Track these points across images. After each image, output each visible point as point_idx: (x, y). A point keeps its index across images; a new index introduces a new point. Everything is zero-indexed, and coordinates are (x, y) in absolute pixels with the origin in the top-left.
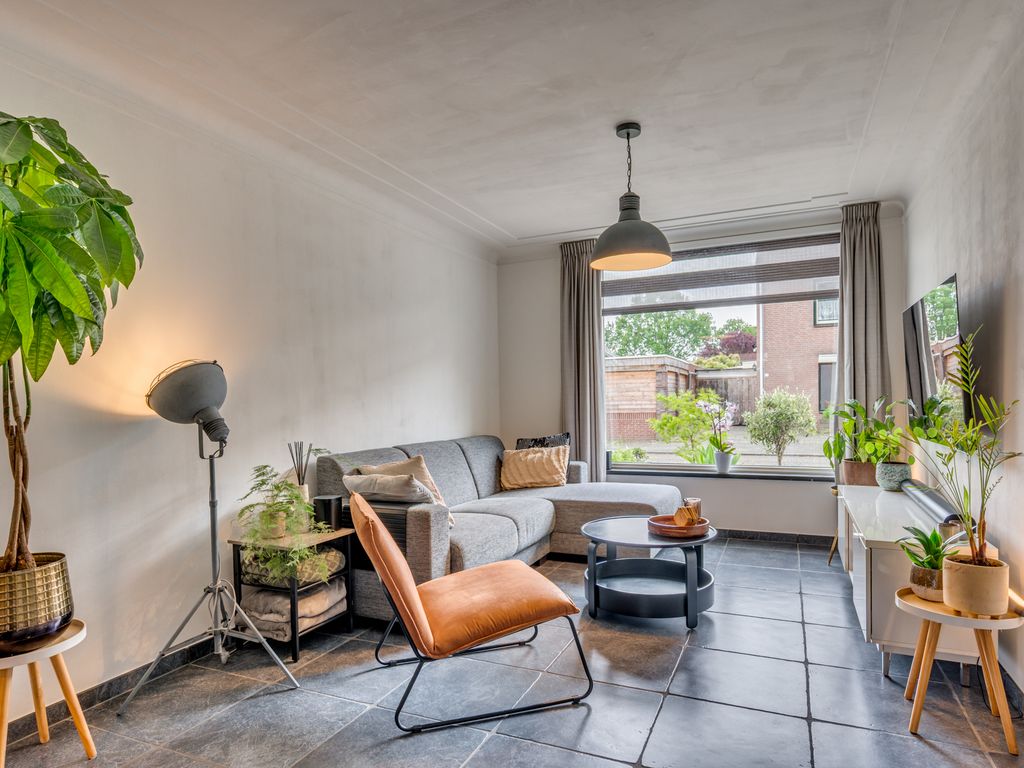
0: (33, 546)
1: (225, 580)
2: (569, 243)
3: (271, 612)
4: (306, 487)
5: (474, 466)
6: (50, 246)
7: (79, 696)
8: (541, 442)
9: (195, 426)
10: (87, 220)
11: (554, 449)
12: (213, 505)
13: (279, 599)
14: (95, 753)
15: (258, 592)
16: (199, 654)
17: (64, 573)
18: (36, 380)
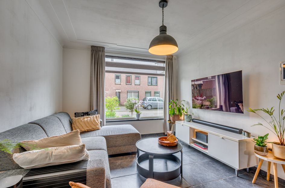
2: (95, 46)
11: (94, 116)
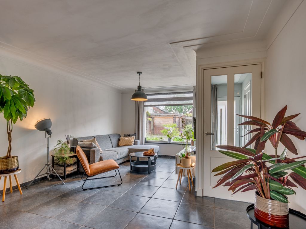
0: (12, 154)
1: (50, 163)
3: (60, 170)
4: (69, 144)
5: (112, 141)
6: (18, 101)
7: (20, 185)
8: (129, 135)
9: (45, 132)
10: (25, 96)
11: (131, 137)
12: (48, 148)
13: (62, 167)
14: (22, 193)
15: (58, 166)
16: (44, 179)
17: (17, 159)
18: (14, 124)
